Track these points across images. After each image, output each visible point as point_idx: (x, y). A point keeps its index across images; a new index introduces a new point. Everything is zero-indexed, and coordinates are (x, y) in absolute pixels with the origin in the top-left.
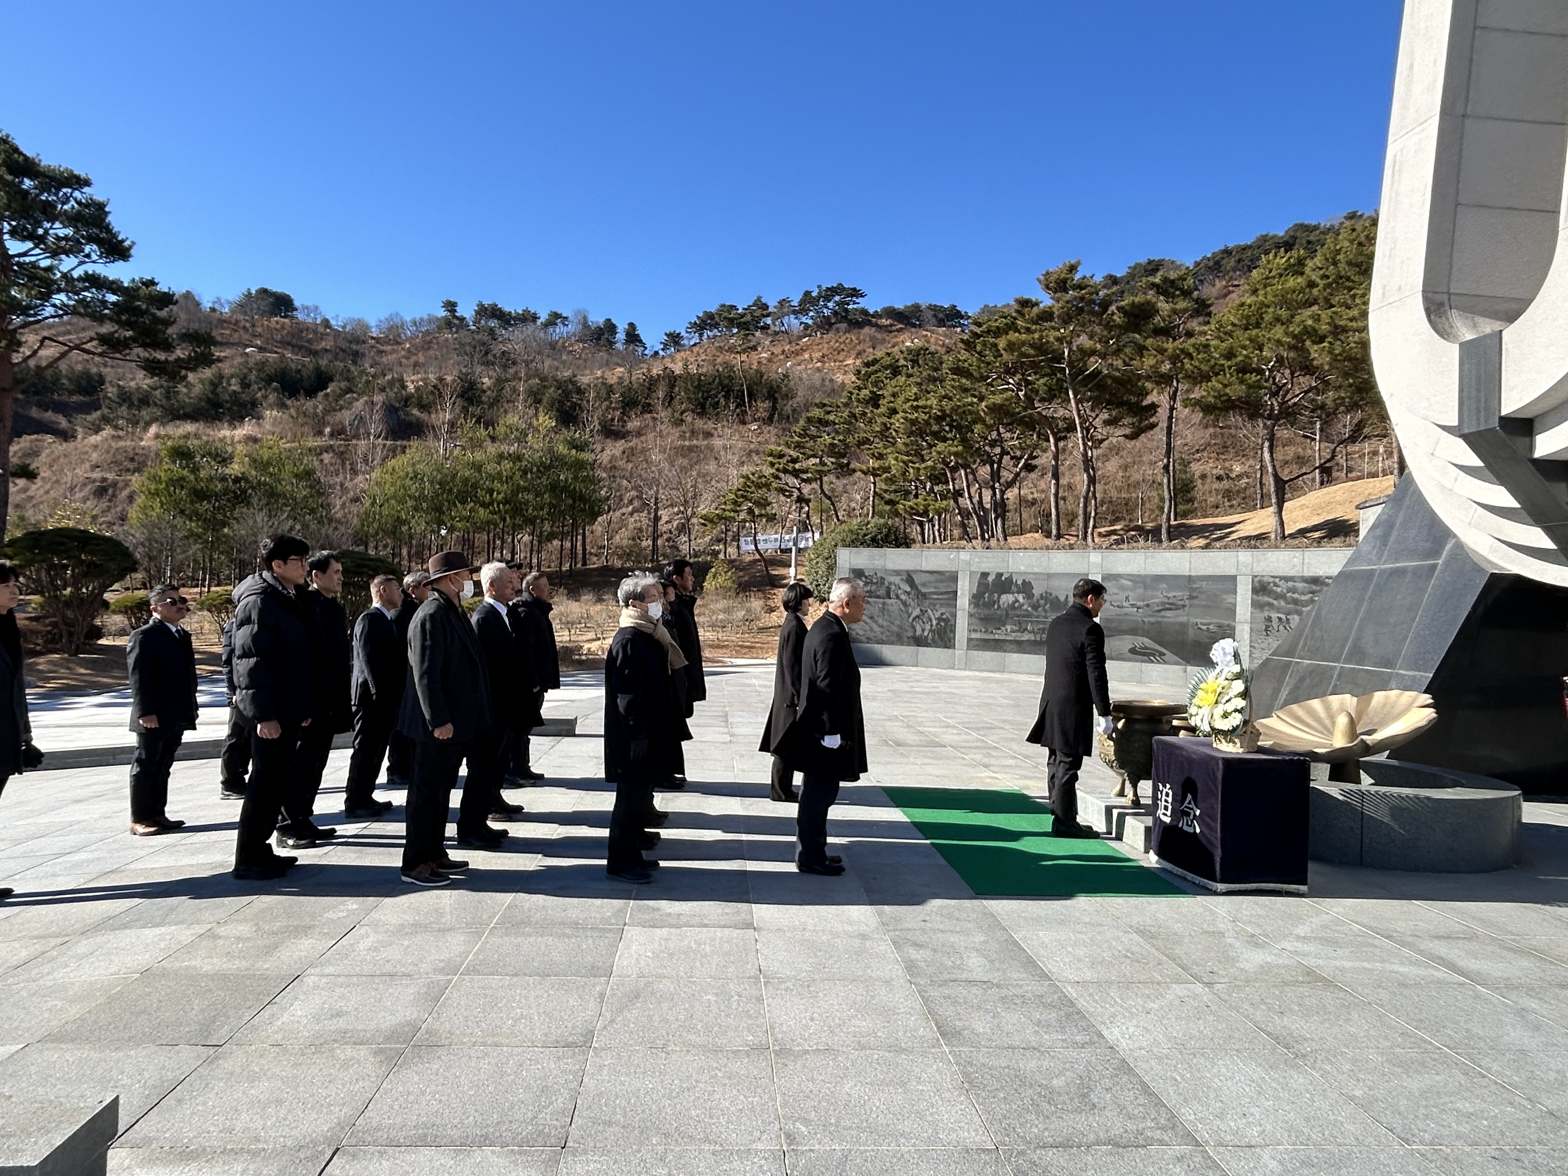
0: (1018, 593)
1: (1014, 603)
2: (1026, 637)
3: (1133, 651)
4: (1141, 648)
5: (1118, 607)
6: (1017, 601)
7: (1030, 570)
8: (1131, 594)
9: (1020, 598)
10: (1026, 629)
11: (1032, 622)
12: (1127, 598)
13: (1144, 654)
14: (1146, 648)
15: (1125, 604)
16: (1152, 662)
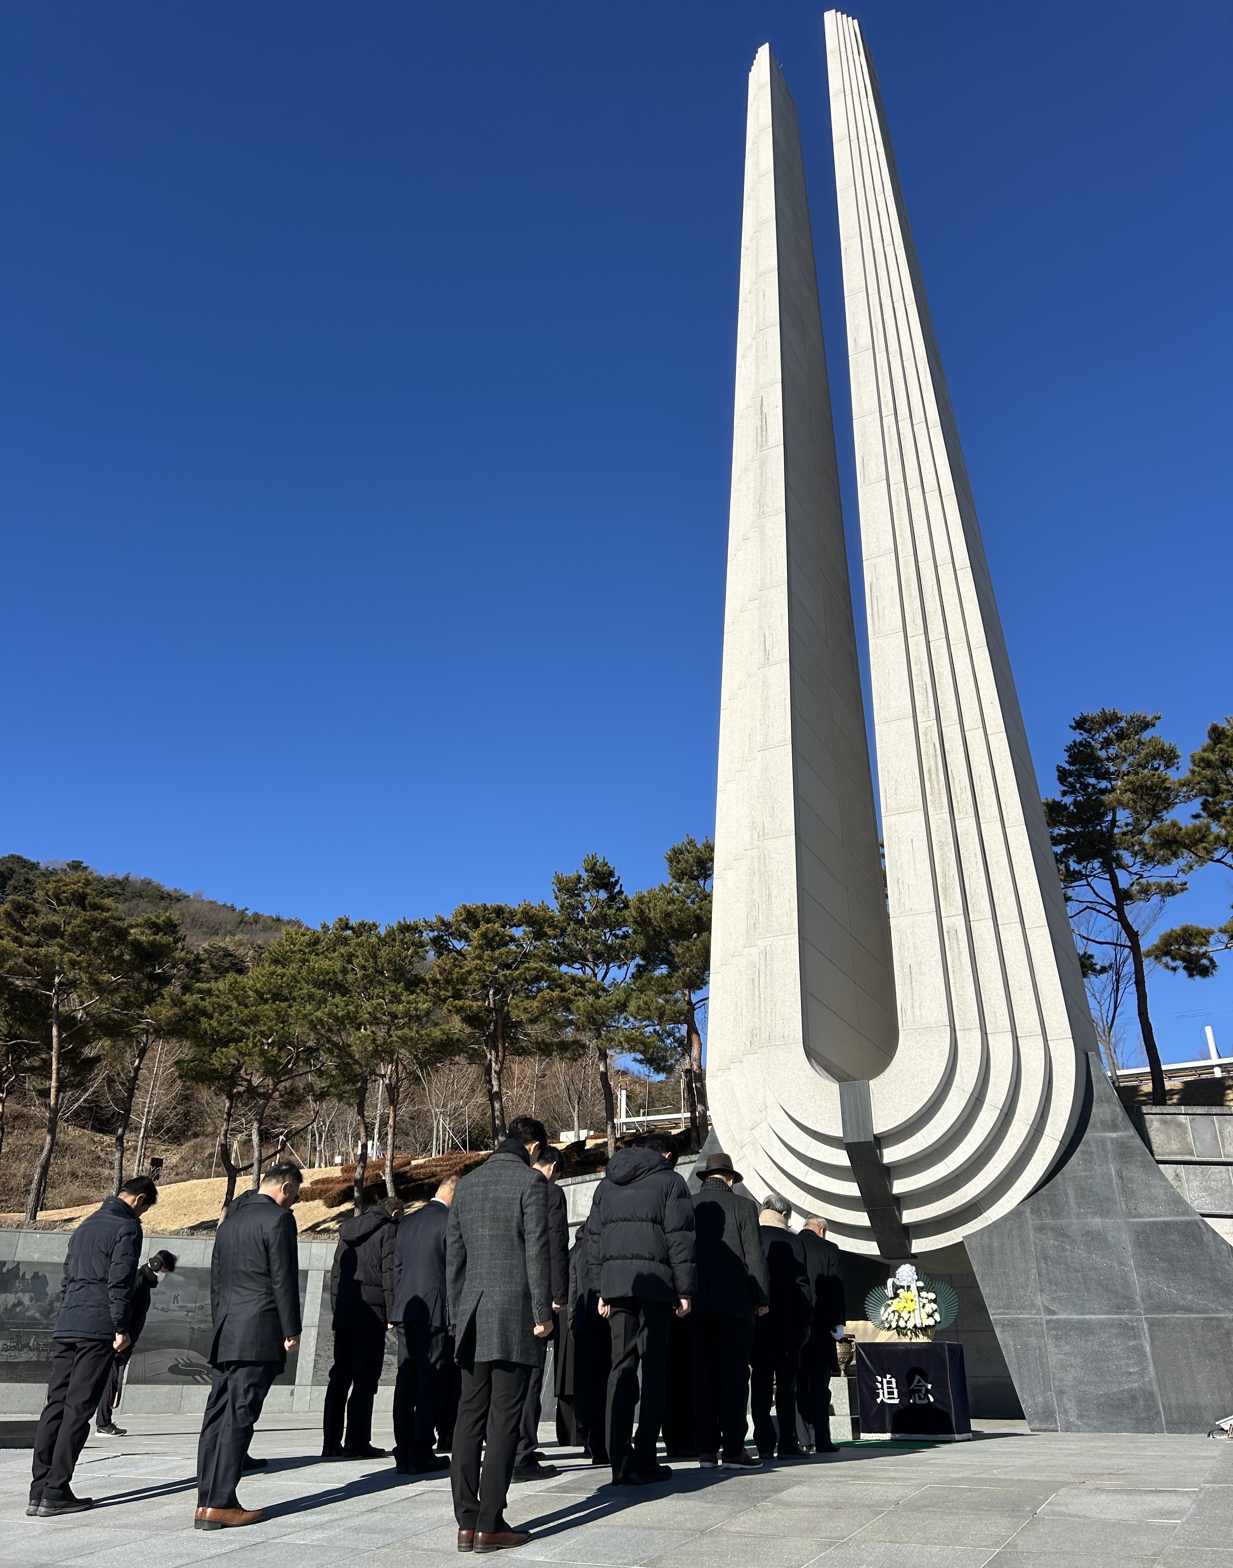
0: (23, 1291)
1: (15, 1305)
2: (24, 1356)
3: (174, 1370)
4: (186, 1365)
5: (163, 1309)
6: (20, 1303)
7: (45, 1259)
8: (181, 1292)
9: (26, 1299)
10: (27, 1345)
11: (36, 1334)
12: (176, 1298)
13: (187, 1373)
14: (192, 1364)
15: (173, 1306)
16: (198, 1383)
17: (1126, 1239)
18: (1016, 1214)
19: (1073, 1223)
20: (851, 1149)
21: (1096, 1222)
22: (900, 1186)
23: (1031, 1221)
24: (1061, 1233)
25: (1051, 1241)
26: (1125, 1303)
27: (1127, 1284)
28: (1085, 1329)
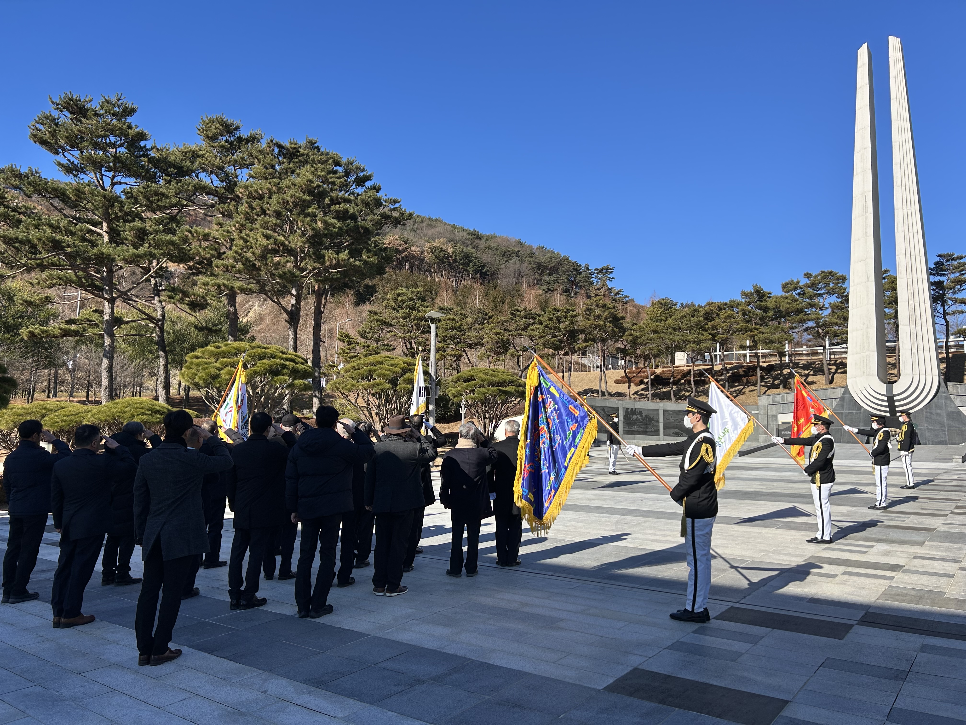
0: (638, 415)
6: (638, 417)
17: (945, 415)
18: (921, 409)
19: (934, 411)
20: (887, 397)
21: (939, 411)
22: (896, 404)
23: (925, 411)
24: (931, 413)
25: (929, 414)
26: (943, 425)
27: (944, 422)
28: (934, 430)
